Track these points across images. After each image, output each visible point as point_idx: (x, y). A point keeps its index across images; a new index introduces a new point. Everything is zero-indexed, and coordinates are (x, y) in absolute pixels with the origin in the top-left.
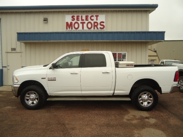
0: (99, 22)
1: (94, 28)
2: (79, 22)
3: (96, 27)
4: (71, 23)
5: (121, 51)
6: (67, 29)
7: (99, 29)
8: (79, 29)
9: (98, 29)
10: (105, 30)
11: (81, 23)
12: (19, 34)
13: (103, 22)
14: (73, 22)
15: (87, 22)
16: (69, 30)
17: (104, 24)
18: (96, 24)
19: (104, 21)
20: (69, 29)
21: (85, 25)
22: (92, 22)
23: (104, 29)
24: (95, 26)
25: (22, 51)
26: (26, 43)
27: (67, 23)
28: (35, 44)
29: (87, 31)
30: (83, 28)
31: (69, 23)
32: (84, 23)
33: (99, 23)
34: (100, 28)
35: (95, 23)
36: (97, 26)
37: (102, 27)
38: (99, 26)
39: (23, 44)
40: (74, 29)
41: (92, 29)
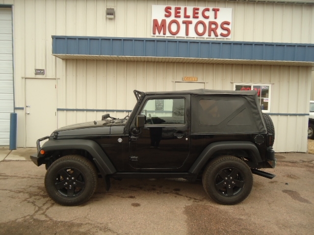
0: (219, 21)
1: (210, 35)
2: (180, 20)
3: (212, 33)
4: (164, 21)
5: (261, 81)
6: (154, 33)
7: (220, 37)
8: (178, 35)
9: (216, 35)
10: (231, 38)
11: (184, 22)
12: (56, 39)
13: (228, 23)
14: (168, 20)
15: (195, 21)
16: (159, 35)
17: (229, 27)
18: (213, 26)
19: (229, 20)
20: (159, 33)
21: (192, 27)
22: (207, 22)
23: (229, 37)
24: (211, 30)
25: (58, 77)
26: (66, 60)
27: (155, 21)
28: (87, 61)
29: (195, 39)
30: (187, 34)
31: (160, 22)
32: (191, 22)
33: (219, 24)
34: (222, 35)
35: (211, 23)
36: (214, 30)
37: (225, 32)
38: (219, 31)
39: (60, 61)
40: (168, 34)
41: (206, 36)
